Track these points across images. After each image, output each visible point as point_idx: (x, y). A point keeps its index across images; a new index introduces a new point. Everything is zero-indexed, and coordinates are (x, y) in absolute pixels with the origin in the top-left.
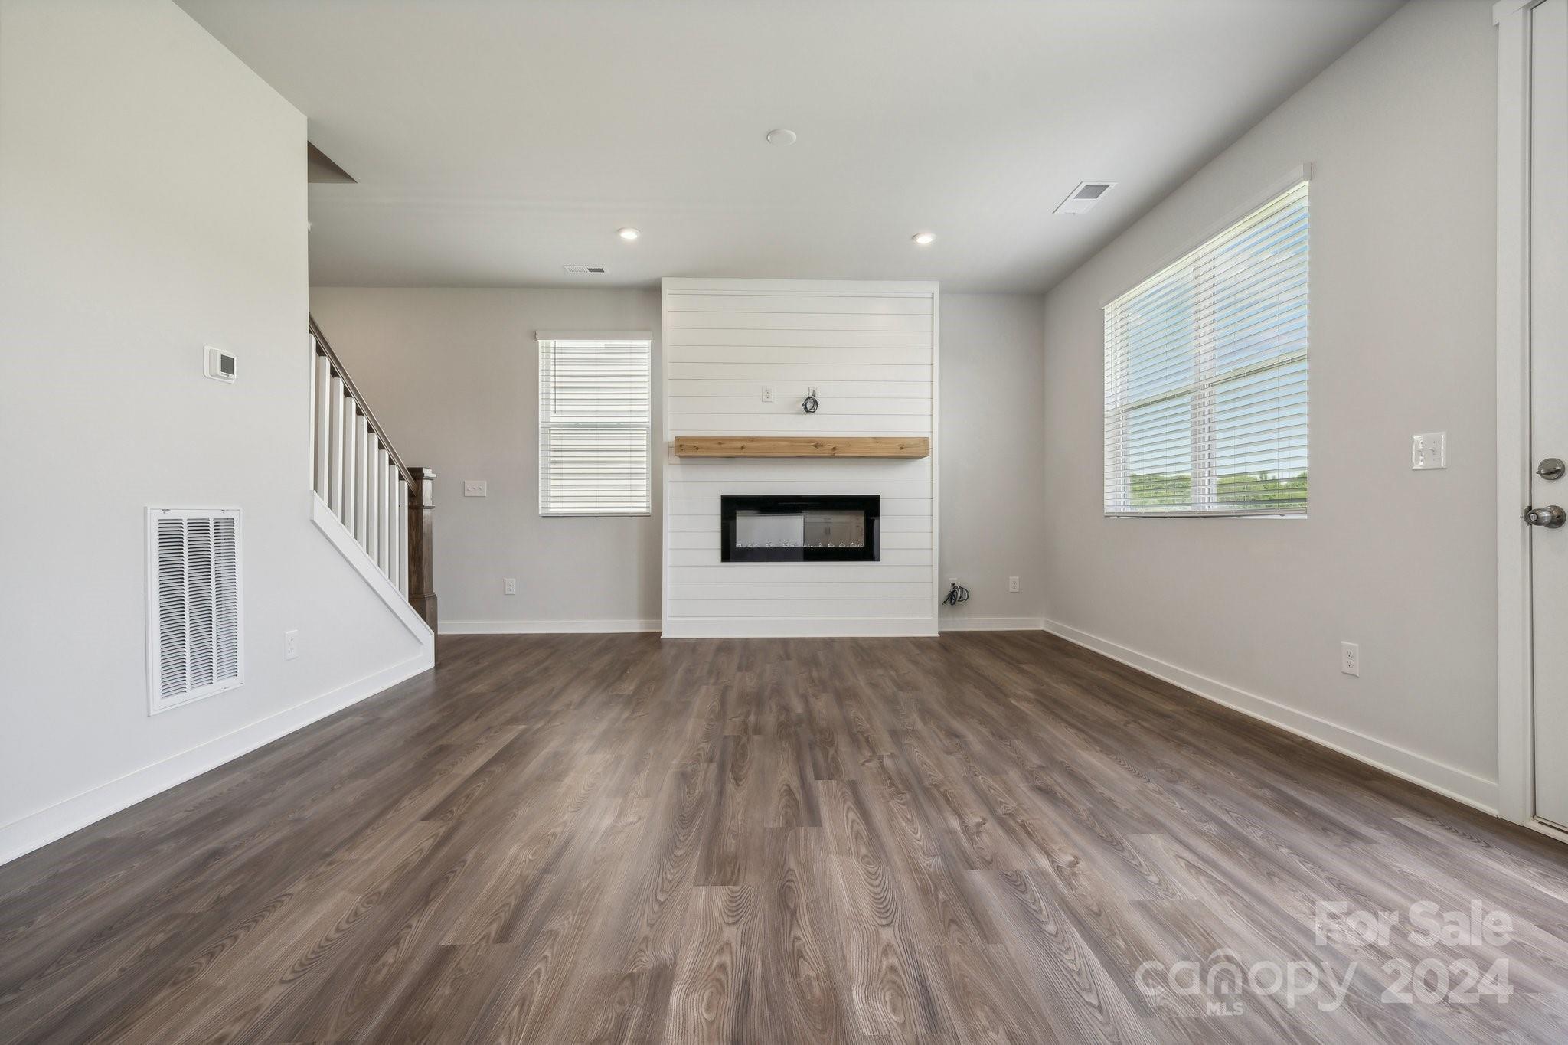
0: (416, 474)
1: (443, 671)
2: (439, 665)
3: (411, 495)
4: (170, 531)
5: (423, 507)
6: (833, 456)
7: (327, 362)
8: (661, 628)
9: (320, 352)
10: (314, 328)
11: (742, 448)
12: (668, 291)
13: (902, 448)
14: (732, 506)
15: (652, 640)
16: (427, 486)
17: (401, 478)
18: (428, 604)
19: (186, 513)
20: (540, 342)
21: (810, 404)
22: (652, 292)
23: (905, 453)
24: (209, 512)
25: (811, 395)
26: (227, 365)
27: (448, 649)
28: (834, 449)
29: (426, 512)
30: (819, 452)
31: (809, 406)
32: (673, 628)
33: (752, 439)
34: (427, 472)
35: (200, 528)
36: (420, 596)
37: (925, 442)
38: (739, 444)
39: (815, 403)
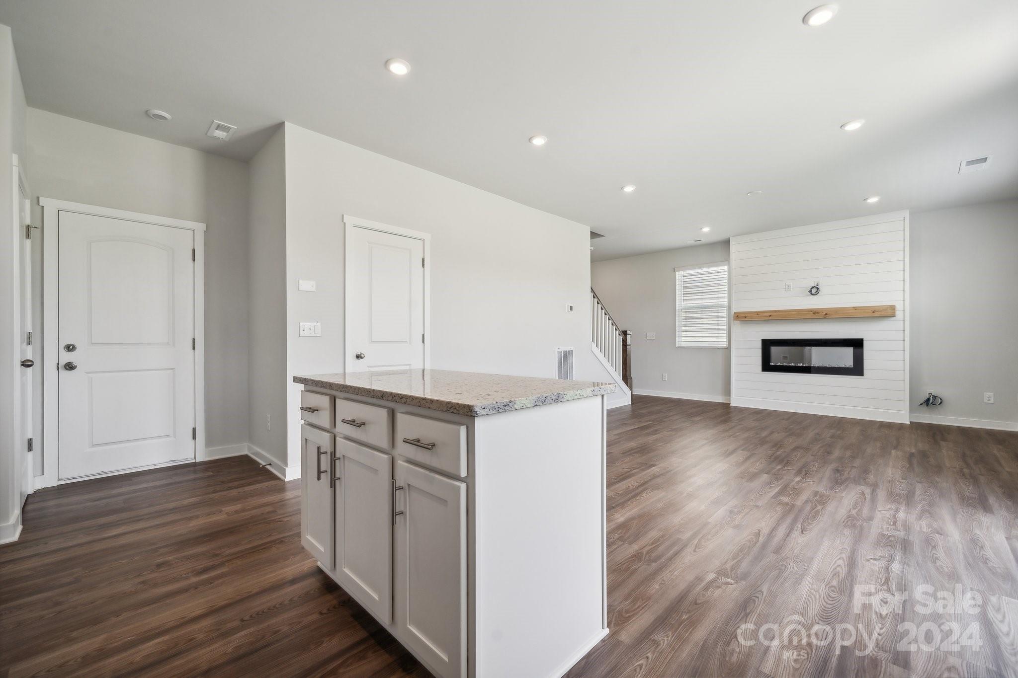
0: (625, 333)
1: (634, 406)
2: (632, 404)
3: (623, 340)
4: (560, 353)
5: (627, 345)
6: (826, 318)
7: (596, 300)
8: (730, 401)
9: (594, 297)
10: (592, 290)
11: (770, 316)
12: (733, 243)
13: (874, 312)
14: (767, 345)
15: (727, 406)
16: (629, 337)
17: (619, 335)
18: (629, 380)
19: (563, 349)
20: (677, 272)
21: (815, 290)
22: (726, 243)
23: (876, 314)
24: (566, 349)
25: (815, 285)
26: (571, 308)
27: (636, 399)
28: (826, 314)
29: (628, 347)
30: (816, 316)
31: (814, 291)
32: (736, 401)
33: (776, 311)
34: (629, 332)
35: (565, 352)
36: (626, 377)
37: (893, 308)
38: (769, 314)
39: (818, 289)
